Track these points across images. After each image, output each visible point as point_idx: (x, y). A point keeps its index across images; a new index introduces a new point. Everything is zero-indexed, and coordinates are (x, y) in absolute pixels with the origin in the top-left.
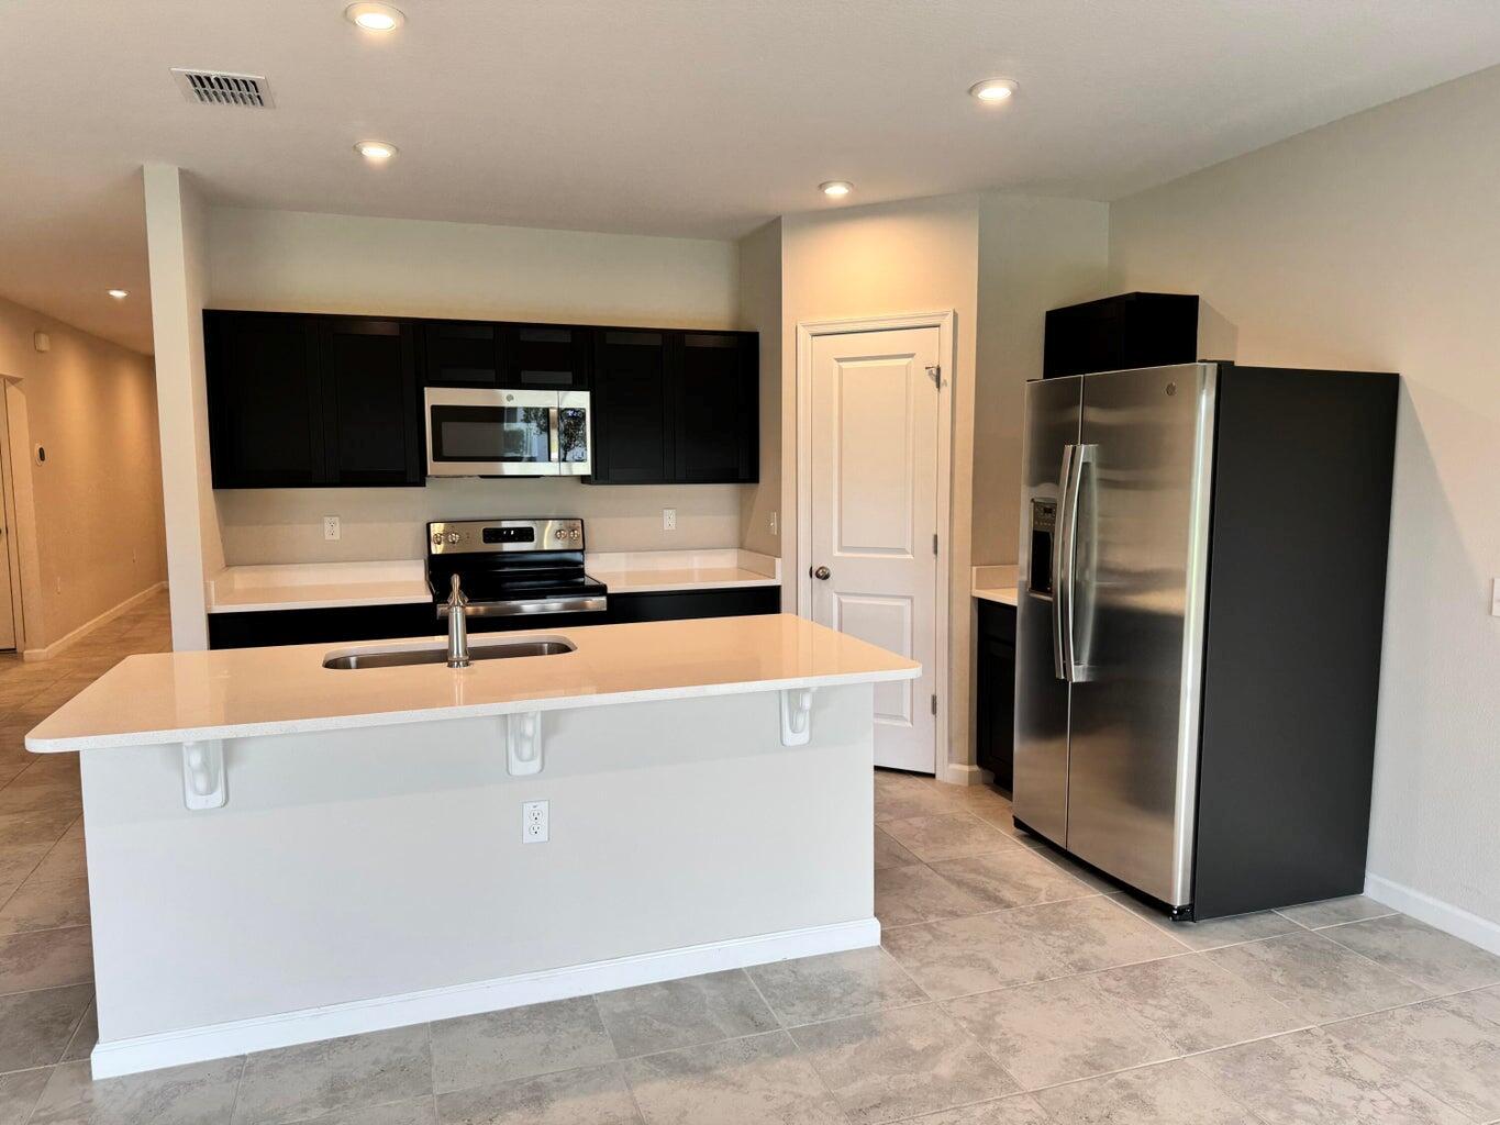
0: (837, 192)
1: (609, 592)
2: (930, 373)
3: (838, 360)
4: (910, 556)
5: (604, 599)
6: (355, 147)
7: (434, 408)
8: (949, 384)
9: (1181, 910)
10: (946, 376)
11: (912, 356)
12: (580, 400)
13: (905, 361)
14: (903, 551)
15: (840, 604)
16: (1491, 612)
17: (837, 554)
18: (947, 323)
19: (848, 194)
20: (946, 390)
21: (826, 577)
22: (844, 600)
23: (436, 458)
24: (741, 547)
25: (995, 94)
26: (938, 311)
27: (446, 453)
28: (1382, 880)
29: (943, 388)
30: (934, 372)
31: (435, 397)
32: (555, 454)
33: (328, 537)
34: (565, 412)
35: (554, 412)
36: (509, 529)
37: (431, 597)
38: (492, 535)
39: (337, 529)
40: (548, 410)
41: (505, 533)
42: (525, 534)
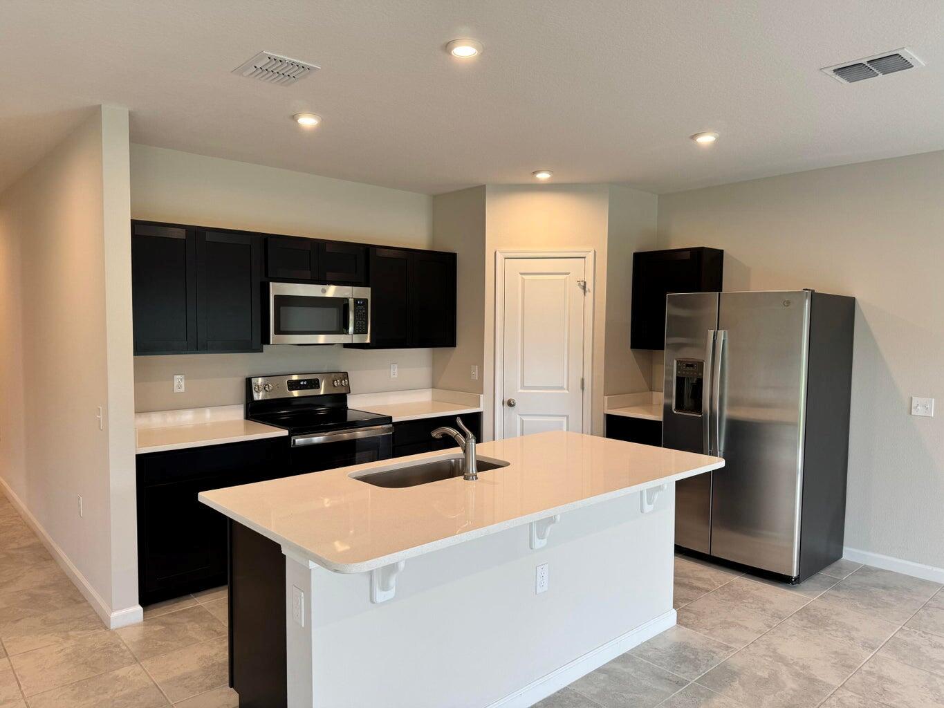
0: (543, 176)
1: (393, 421)
2: (579, 284)
3: (522, 274)
4: (567, 392)
5: (391, 425)
6: (293, 116)
7: (276, 297)
8: (592, 291)
9: (796, 579)
10: (589, 286)
11: (568, 274)
12: (365, 293)
13: (565, 276)
14: (562, 388)
15: (522, 422)
16: (911, 413)
17: (520, 391)
18: (590, 257)
19: (549, 178)
20: (590, 295)
21: (513, 406)
22: (525, 419)
23: (278, 332)
24: (433, 387)
25: (706, 140)
26: (586, 249)
27: (282, 329)
28: (851, 549)
29: (587, 294)
30: (582, 284)
31: (277, 289)
32: (351, 329)
33: (176, 390)
34: (356, 300)
35: (351, 301)
36: (304, 380)
37: (287, 431)
38: (293, 385)
39: (183, 383)
40: (347, 299)
41: (302, 383)
42: (314, 384)
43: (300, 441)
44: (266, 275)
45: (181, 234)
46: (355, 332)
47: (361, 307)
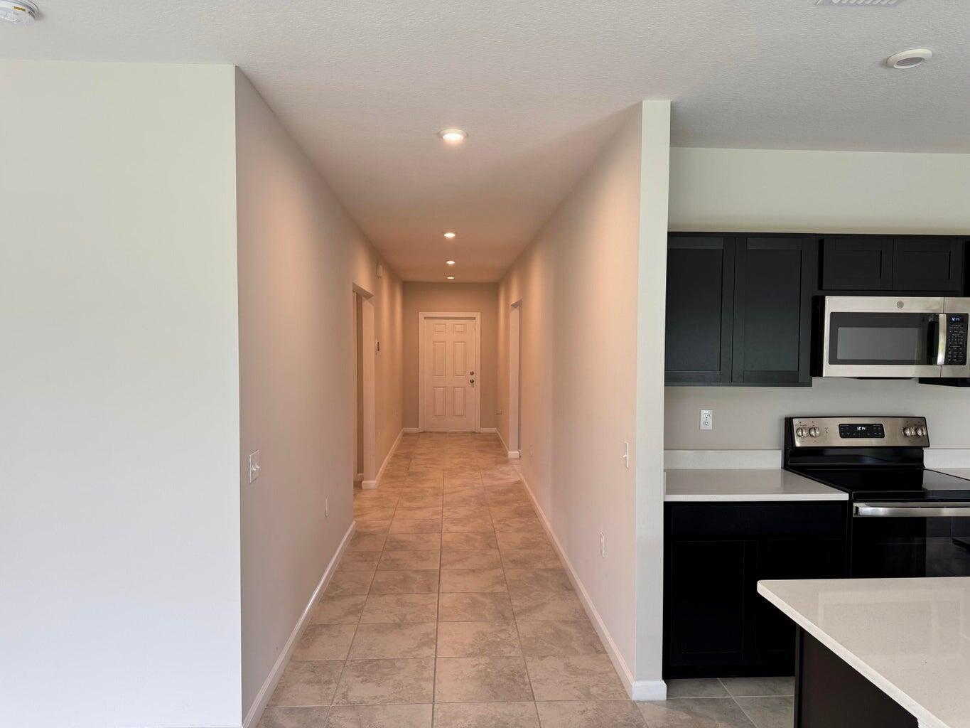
7: (833, 314)
12: (963, 305)
23: (833, 360)
27: (839, 356)
31: (834, 304)
32: (941, 358)
33: (703, 427)
34: (949, 316)
35: (942, 318)
36: (862, 425)
37: (847, 495)
38: (846, 431)
39: (710, 421)
40: (936, 316)
41: (859, 429)
42: (875, 430)
43: (866, 510)
44: (820, 287)
45: (718, 245)
46: (948, 361)
47: (957, 326)
